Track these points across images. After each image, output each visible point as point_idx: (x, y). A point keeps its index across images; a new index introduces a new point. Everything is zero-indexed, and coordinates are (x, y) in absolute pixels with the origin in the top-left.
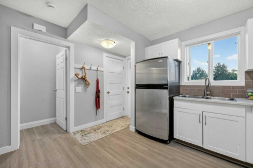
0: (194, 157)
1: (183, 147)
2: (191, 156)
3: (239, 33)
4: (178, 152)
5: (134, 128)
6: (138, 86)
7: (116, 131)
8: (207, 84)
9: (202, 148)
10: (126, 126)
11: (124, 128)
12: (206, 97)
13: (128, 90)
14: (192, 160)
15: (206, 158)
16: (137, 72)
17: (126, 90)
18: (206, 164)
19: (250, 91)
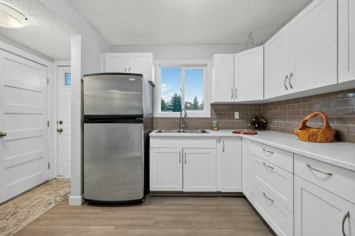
0: (177, 207)
1: (161, 200)
2: (173, 207)
3: (206, 65)
4: (158, 210)
5: (80, 197)
6: (87, 119)
7: (31, 219)
8: (183, 116)
9: (182, 192)
10: (58, 199)
11: (53, 205)
12: (182, 130)
13: (60, 127)
14: (175, 213)
15: (186, 203)
16: (86, 93)
17: (55, 127)
18: (189, 210)
19: (214, 122)
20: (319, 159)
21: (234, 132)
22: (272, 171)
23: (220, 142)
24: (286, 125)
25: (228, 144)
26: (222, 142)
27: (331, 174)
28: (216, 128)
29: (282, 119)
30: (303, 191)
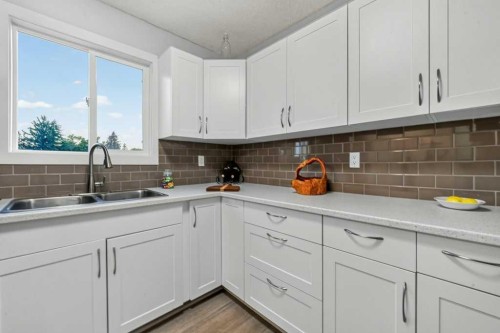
19: (167, 173)
20: (370, 221)
21: (209, 190)
22: (283, 244)
23: (188, 209)
24: (266, 174)
25: (203, 211)
26: (191, 209)
27: (382, 239)
28: (171, 185)
29: (261, 166)
30: (338, 267)
